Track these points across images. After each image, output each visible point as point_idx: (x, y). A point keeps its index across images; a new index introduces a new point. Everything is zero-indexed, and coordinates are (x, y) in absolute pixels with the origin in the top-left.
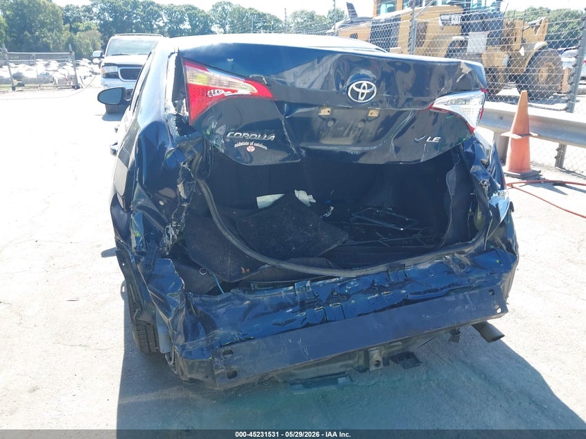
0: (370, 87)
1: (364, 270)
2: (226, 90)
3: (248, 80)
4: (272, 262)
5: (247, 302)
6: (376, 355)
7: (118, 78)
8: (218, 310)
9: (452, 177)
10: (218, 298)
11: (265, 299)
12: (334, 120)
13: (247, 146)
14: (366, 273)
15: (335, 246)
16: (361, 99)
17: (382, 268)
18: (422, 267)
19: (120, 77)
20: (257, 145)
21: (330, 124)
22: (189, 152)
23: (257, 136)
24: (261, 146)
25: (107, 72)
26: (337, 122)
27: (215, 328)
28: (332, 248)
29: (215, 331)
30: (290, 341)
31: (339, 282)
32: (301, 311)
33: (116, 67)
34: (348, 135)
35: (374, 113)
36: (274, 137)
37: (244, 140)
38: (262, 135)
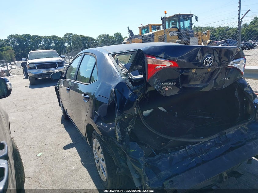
0: (211, 59)
1: (210, 137)
2: (162, 66)
3: (170, 60)
4: (173, 139)
5: (169, 158)
6: (225, 174)
7: (35, 69)
8: (159, 163)
9: (236, 93)
10: (155, 158)
11: (176, 156)
12: (196, 74)
13: (166, 88)
14: (211, 138)
15: (191, 128)
16: (208, 64)
17: (217, 135)
18: (231, 133)
19: (37, 68)
20: (169, 87)
21: (195, 76)
22: (138, 94)
23: (170, 84)
24: (170, 87)
25: (30, 67)
26: (197, 74)
27: (160, 171)
28: (190, 130)
29: (160, 173)
30: (196, 172)
31: (202, 144)
32: (193, 159)
33: (35, 64)
34: (199, 80)
35: (209, 70)
36: (175, 83)
37: (165, 85)
38: (171, 83)
